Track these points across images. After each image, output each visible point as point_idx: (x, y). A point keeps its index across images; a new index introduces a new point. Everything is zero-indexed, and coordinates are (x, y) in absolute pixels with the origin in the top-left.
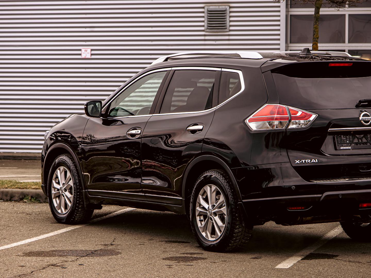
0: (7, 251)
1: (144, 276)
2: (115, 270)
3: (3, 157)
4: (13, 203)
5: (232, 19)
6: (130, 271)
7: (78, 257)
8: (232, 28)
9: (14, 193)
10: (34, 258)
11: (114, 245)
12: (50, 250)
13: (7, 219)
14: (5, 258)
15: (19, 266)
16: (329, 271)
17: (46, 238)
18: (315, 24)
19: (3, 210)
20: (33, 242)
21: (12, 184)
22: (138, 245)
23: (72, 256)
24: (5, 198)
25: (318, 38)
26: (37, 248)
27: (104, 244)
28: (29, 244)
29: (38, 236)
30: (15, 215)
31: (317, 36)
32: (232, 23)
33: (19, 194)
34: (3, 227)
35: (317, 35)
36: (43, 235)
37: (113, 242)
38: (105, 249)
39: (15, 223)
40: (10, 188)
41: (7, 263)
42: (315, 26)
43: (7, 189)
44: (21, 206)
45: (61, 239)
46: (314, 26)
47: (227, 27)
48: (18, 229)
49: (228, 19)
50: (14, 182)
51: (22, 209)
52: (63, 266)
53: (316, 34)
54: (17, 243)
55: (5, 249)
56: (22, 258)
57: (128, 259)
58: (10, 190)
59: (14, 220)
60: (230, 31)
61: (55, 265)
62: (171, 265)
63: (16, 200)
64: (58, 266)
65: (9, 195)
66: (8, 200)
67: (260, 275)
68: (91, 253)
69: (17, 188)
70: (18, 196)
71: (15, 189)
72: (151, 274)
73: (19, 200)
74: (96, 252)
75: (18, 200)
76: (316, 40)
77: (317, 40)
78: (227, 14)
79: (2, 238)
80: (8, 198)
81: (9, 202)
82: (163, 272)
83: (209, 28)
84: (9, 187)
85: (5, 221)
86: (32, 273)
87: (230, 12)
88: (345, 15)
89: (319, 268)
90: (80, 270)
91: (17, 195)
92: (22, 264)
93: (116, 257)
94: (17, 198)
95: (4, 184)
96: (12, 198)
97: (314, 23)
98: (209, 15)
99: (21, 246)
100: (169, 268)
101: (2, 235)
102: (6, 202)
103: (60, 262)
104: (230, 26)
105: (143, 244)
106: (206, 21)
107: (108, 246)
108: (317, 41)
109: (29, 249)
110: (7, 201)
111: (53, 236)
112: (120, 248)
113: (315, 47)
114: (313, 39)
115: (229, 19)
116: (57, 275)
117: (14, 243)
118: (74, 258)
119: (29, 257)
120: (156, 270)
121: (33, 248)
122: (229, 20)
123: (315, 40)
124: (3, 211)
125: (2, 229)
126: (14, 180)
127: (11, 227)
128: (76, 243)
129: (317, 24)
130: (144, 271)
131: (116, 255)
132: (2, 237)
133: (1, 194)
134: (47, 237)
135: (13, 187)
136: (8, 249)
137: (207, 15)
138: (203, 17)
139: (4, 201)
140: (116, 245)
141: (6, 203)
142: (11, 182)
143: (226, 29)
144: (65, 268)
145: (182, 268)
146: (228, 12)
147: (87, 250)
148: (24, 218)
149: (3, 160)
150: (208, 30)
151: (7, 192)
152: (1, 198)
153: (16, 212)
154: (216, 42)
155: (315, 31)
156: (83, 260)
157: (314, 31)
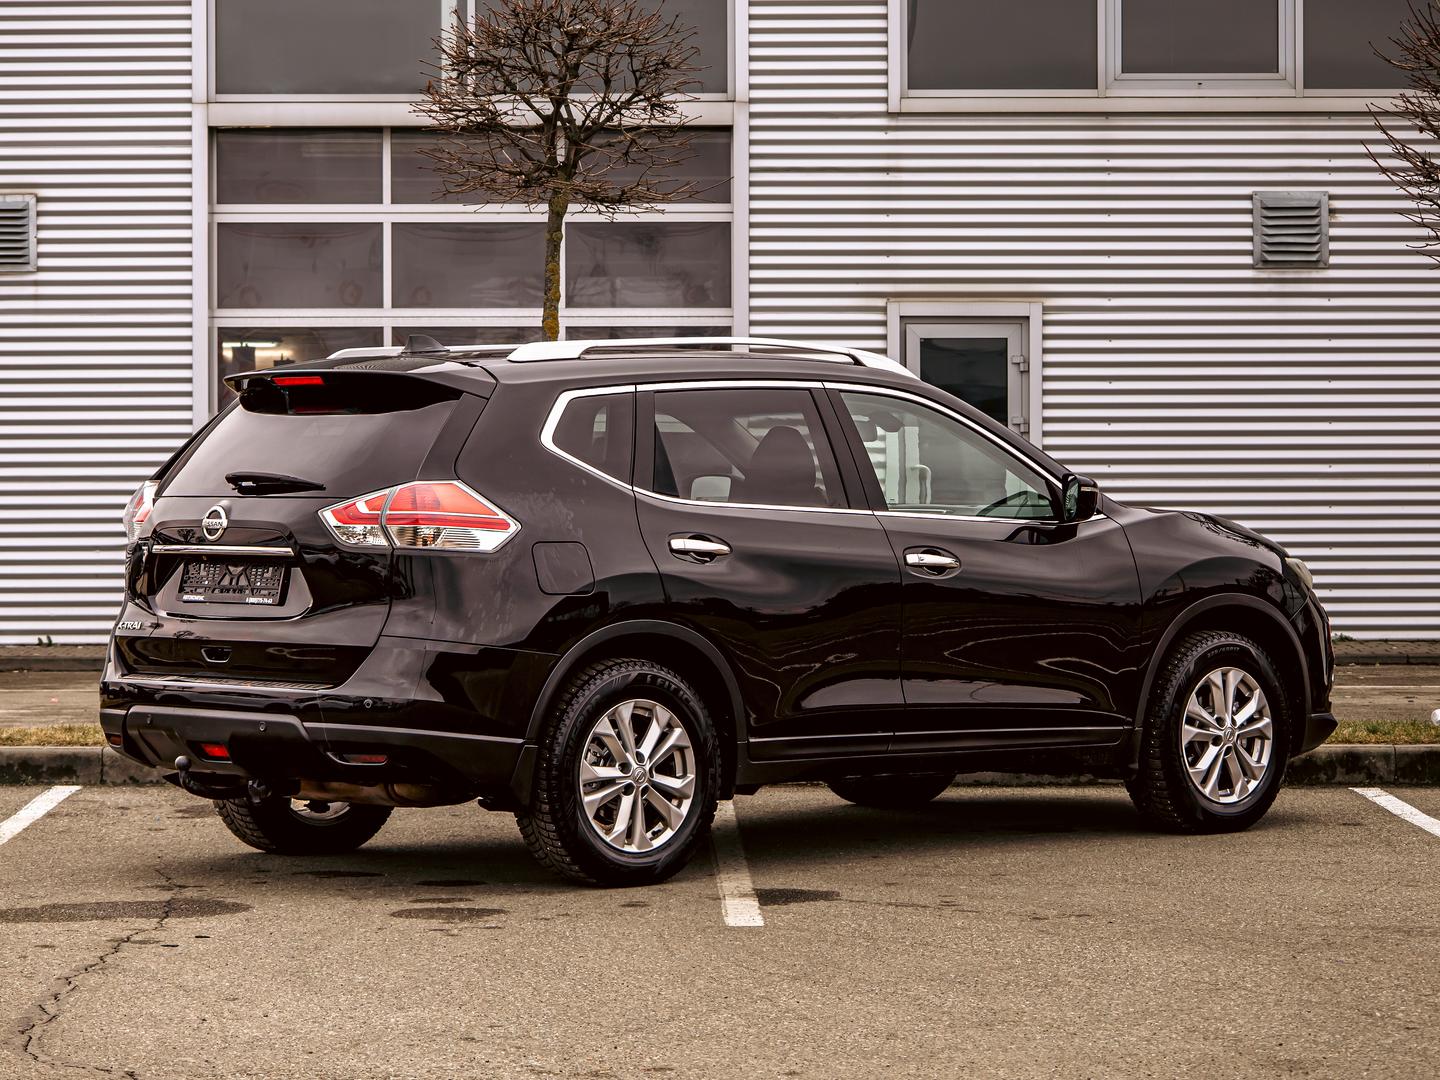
5: (45, 234)
8: (44, 262)
27: (159, 887)
32: (44, 248)
47: (29, 259)
49: (33, 234)
60: (40, 269)
61: (129, 940)
64: (141, 941)
68: (167, 908)
78: (31, 220)
86: (103, 960)
87: (40, 214)
88: (380, 225)
104: (40, 255)
107: (176, 889)
115: (37, 233)
122: (36, 237)
143: (28, 263)
144: (172, 946)
146: (32, 213)
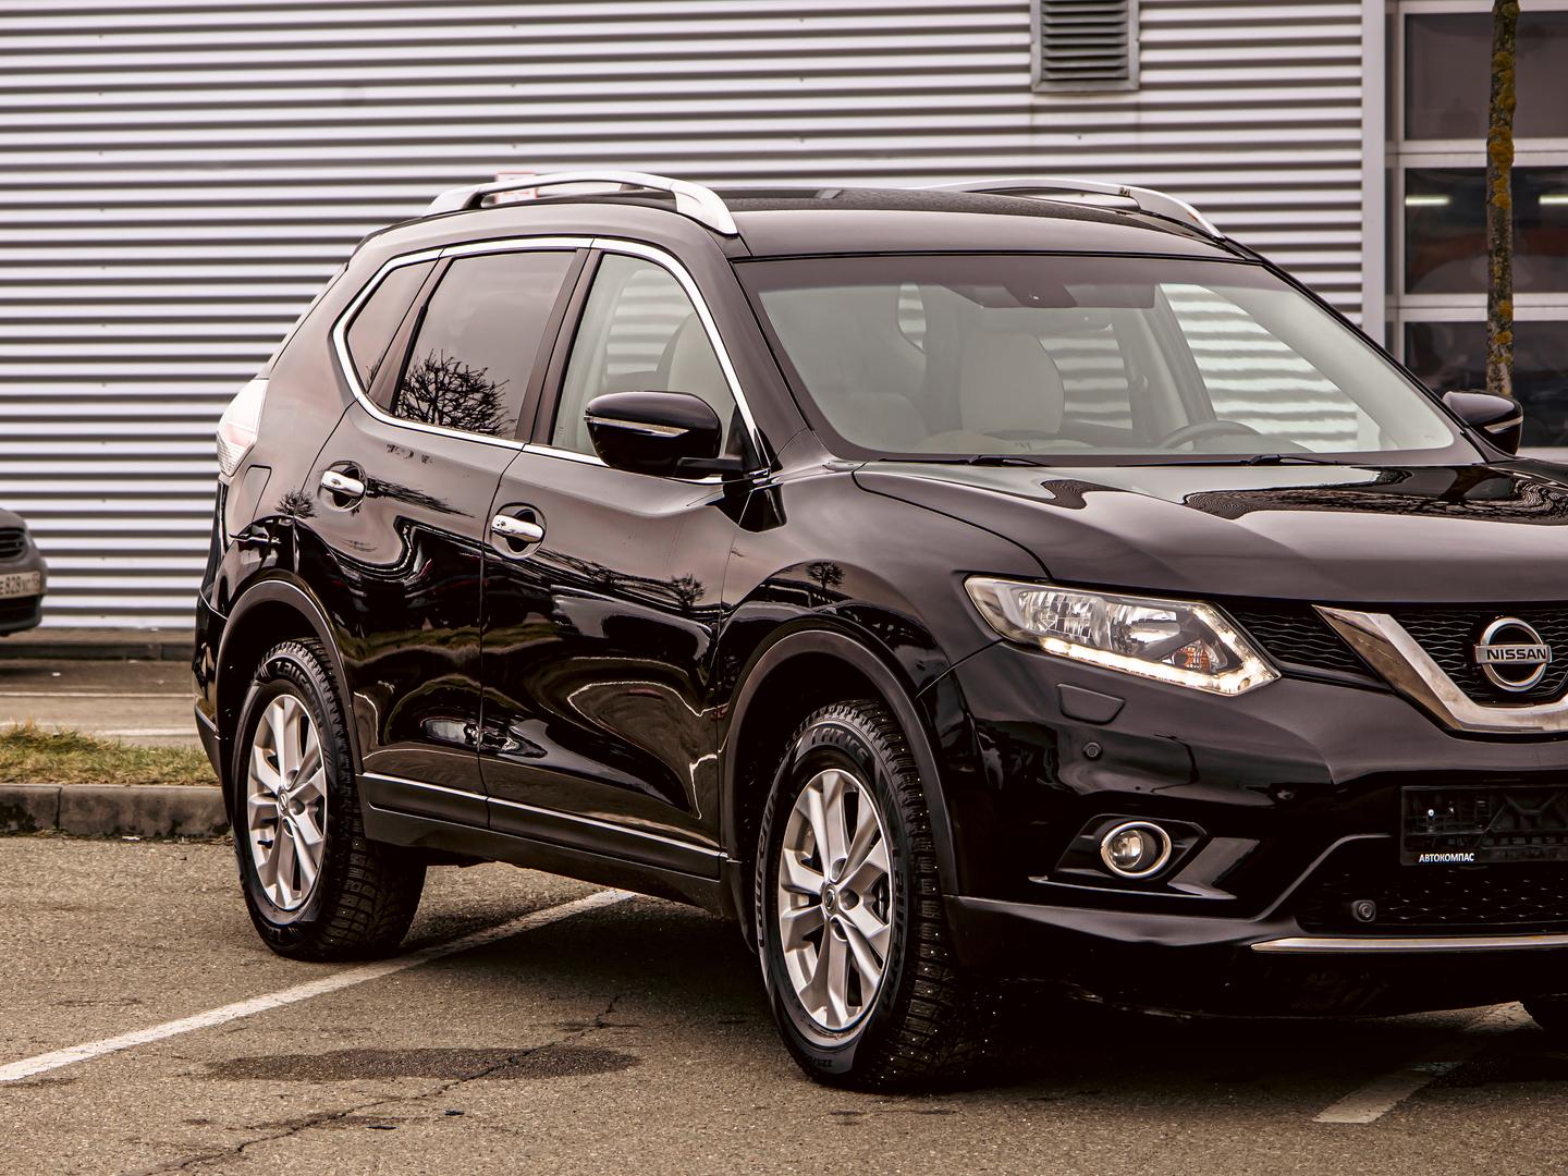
0: (139, 1057)
1: (734, 1160)
2: (604, 1136)
3: (160, 648)
4: (183, 847)
5: (1151, 36)
6: (673, 1140)
7: (447, 1082)
8: (1149, 76)
9: (188, 802)
10: (253, 1085)
11: (609, 1025)
12: (328, 1050)
13: (152, 916)
14: (129, 1088)
15: (188, 1121)
16: (1553, 1133)
17: (313, 998)
18: (1499, 50)
19: (136, 876)
20: (255, 1014)
21: (178, 763)
22: (716, 1024)
23: (420, 1076)
24: (147, 824)
25: (1512, 109)
26: (274, 1045)
27: (569, 1024)
28: (239, 1026)
29: (279, 988)
30: (188, 898)
31: (1510, 101)
32: (1149, 56)
33: (210, 809)
34: (130, 952)
35: (1507, 98)
36: (301, 982)
37: (608, 1012)
38: (570, 1042)
39: (186, 932)
40: (170, 782)
41: (133, 1109)
42: (1498, 57)
43: (155, 786)
44: (215, 858)
45: (379, 1002)
46: (1493, 55)
47: (1128, 72)
48: (197, 960)
49: (1132, 38)
50: (187, 755)
51: (220, 875)
52: (378, 1120)
53: (1502, 91)
54: (184, 1022)
55: (134, 1047)
56: (202, 1085)
57: (668, 1088)
58: (169, 792)
59: (180, 919)
60: (1144, 87)
61: (344, 1115)
62: (856, 1114)
63: (195, 833)
64: (356, 1118)
65: (165, 813)
66: (164, 834)
67: (1245, 1153)
68: (506, 1062)
69: (199, 781)
70: (205, 815)
71: (192, 784)
72: (764, 1152)
73: (211, 833)
74: (527, 1057)
75: (206, 834)
76: (1505, 120)
77: (1509, 119)
78: (1130, 15)
79: (123, 999)
80: (163, 825)
81: (166, 844)
82: (819, 1145)
83: (1052, 76)
84: (167, 778)
85: (143, 927)
86: (240, 1150)
87: (1143, 6)
89: (1509, 1122)
90: (454, 1138)
91: (200, 811)
92: (199, 1114)
93: (614, 1079)
94: (203, 825)
95: (147, 765)
96: (180, 825)
97: (1494, 45)
98: (1050, 20)
99: (203, 1032)
100: (846, 1124)
101: (125, 984)
102: (153, 844)
103: (365, 1102)
104: (1144, 66)
105: (737, 1023)
106: (1037, 48)
107: (586, 1030)
108: (1507, 123)
109: (237, 1046)
110: (158, 837)
111: (345, 988)
112: (637, 1039)
113: (1501, 149)
114: (1491, 116)
115: (1140, 34)
116: (349, 1159)
117: (173, 1019)
118: (429, 1084)
119: (234, 1084)
120: (786, 1134)
121: (254, 1042)
122: (1138, 40)
123: (1500, 119)
124: (138, 880)
125: (128, 963)
126: (189, 748)
127: (165, 950)
128: (445, 1018)
129: (1509, 46)
130: (735, 1138)
131: (615, 1070)
132: (125, 995)
133: (133, 808)
134: (322, 995)
135: (184, 777)
136: (142, 1048)
137: (1042, 18)
138: (1025, 29)
139: (144, 839)
140: (621, 1026)
141: (155, 849)
142: (175, 754)
143: (1125, 78)
144: (385, 1128)
145: (900, 1125)
146: (1133, 5)
147: (492, 1050)
148: (227, 911)
149: (159, 663)
150: (1045, 87)
151: (159, 801)
152: (131, 824)
153: (194, 887)
154: (1080, 138)
155: (1499, 79)
156: (468, 1095)
157: (1495, 79)
